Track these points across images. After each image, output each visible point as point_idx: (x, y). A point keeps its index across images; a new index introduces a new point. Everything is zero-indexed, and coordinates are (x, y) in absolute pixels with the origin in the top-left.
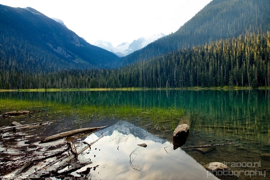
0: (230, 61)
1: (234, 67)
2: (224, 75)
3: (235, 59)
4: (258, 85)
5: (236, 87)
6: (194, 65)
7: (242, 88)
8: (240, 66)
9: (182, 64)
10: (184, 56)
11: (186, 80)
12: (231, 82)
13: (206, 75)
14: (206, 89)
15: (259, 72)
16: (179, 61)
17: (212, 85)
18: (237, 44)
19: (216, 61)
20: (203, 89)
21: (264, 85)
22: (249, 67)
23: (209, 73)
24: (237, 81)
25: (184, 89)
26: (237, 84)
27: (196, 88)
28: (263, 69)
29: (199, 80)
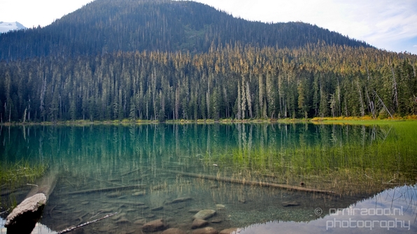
0: (132, 84)
1: (136, 92)
2: (123, 102)
3: (139, 82)
4: (166, 118)
5: (139, 121)
6: (78, 85)
7: (147, 122)
8: (145, 92)
9: (56, 81)
10: (61, 68)
11: (63, 109)
12: (132, 114)
13: (97, 101)
14: (96, 123)
15: (166, 101)
16: (51, 77)
17: (105, 118)
18: (141, 60)
19: (113, 81)
20: (92, 123)
21: (172, 118)
22: (156, 94)
23: (102, 100)
24: (140, 113)
25: (60, 123)
26: (141, 117)
27: (81, 123)
28: (171, 97)
29: (86, 109)
